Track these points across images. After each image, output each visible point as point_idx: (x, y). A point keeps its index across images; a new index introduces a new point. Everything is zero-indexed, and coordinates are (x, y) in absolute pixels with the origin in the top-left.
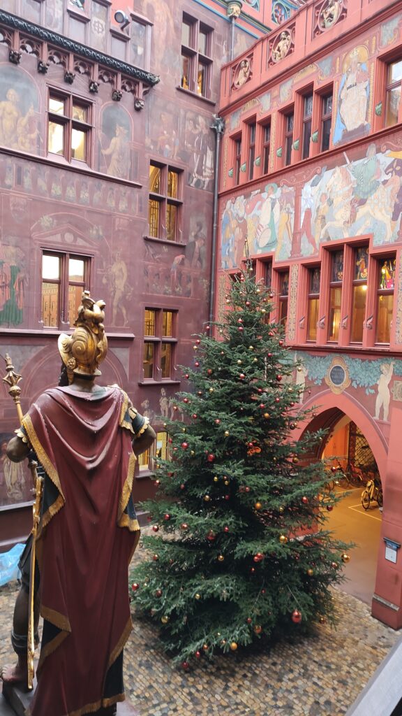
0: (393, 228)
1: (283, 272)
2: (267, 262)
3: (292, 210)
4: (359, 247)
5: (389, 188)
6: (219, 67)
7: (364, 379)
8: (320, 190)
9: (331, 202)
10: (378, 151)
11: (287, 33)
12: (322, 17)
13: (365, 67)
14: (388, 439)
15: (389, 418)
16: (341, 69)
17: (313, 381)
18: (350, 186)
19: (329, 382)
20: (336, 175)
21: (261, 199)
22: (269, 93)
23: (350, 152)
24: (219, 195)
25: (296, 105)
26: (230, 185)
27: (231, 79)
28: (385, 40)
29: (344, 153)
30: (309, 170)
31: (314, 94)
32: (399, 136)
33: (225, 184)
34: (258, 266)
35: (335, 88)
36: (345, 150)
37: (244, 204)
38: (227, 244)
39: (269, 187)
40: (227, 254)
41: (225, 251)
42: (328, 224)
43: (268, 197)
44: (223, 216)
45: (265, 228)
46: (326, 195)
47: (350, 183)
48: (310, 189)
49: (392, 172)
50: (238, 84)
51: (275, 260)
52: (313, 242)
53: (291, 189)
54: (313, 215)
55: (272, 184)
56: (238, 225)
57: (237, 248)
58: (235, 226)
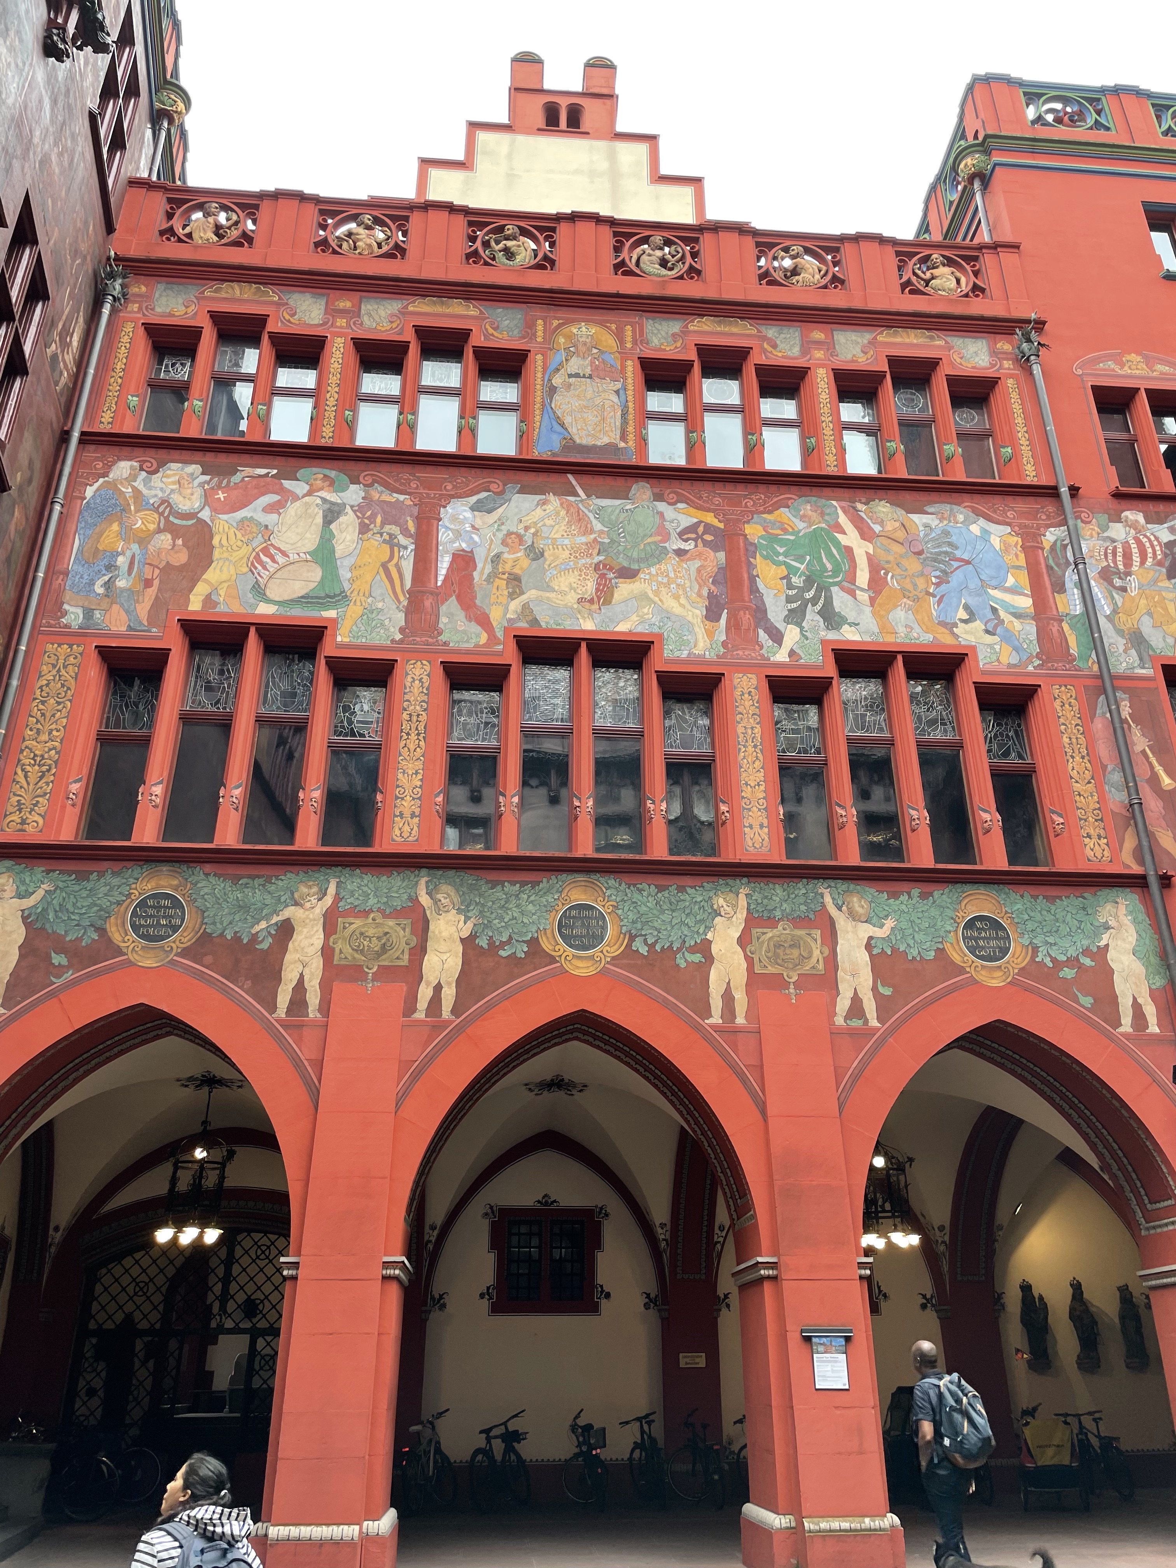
0: (710, 634)
2: (296, 637)
3: (404, 541)
4: (622, 651)
5: (691, 566)
7: (667, 932)
12: (488, 244)
13: (610, 360)
15: (752, 1017)
16: (549, 340)
17: (494, 947)
18: (592, 536)
19: (555, 946)
20: (549, 508)
21: (282, 491)
22: (323, 295)
23: (586, 479)
24: (83, 434)
25: (414, 350)
26: (131, 426)
27: (161, 216)
28: (655, 342)
29: (570, 476)
30: (462, 476)
31: (469, 354)
32: (705, 490)
33: (107, 417)
34: (253, 646)
35: (536, 363)
36: (573, 473)
37: (202, 485)
38: (101, 564)
39: (315, 473)
40: (100, 590)
41: (92, 583)
42: (531, 594)
43: (309, 493)
44: (90, 492)
45: (293, 557)
46: (520, 537)
47: (592, 531)
48: (468, 514)
49: (695, 540)
50: (189, 236)
51: (339, 639)
52: (484, 621)
53: (401, 497)
54: (480, 566)
55: (327, 472)
56: (170, 528)
57: (156, 583)
58: (152, 527)
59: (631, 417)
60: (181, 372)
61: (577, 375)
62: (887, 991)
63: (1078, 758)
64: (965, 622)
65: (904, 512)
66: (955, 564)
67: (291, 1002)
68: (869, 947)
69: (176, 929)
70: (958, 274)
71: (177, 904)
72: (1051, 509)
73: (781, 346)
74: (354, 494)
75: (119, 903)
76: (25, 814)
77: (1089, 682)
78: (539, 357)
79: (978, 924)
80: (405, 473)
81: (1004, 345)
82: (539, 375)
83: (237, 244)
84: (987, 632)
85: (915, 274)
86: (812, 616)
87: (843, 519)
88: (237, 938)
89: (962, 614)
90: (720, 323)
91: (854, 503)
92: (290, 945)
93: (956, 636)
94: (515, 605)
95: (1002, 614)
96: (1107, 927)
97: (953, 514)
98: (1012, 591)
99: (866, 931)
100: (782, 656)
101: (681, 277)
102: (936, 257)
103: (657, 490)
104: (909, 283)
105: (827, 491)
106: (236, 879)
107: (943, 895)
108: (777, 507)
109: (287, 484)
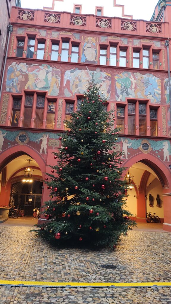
0: (107, 96)
2: (42, 94)
3: (59, 78)
5: (106, 83)
8: (75, 74)
13: (94, 44)
16: (84, 40)
18: (89, 78)
20: (83, 72)
21: (39, 68)
22: (45, 30)
23: (89, 67)
24: (7, 57)
25: (61, 41)
26: (14, 55)
27: (18, 14)
28: (102, 41)
29: (86, 67)
30: (69, 66)
31: (70, 42)
32: (109, 69)
33: (11, 54)
34: (35, 95)
35: (81, 45)
36: (87, 66)
37: (26, 67)
38: (11, 81)
39: (44, 65)
40: (11, 85)
41: (10, 84)
42: (79, 88)
43: (44, 69)
44: (9, 68)
45: (41, 80)
46: (78, 77)
47: (89, 77)
48: (69, 73)
49: (106, 79)
50: (23, 18)
51: (48, 95)
52: (71, 92)
53: (59, 70)
54: (71, 83)
55: (47, 65)
56: (21, 74)
57: (20, 84)
58: (19, 74)
59: (97, 55)
60: (22, 44)
61: (88, 47)
62: (129, 154)
63: (164, 119)
64: (149, 95)
65: (141, 75)
66: (149, 85)
67: (42, 151)
68: (127, 147)
69: (25, 140)
70: (157, 28)
71: (25, 136)
72: (167, 75)
73: (124, 42)
74: (51, 69)
75: (17, 136)
76: (3, 121)
77: (168, 106)
78: (82, 43)
79: (145, 144)
80: (59, 65)
81: (163, 43)
82: (82, 47)
83: (31, 20)
84: (153, 97)
85: (149, 28)
86: (125, 93)
87: (131, 76)
88: (34, 142)
89: (149, 94)
90: (114, 37)
91: (133, 73)
92: (42, 143)
93: (148, 97)
94: (77, 90)
95: (156, 94)
96: (164, 146)
97: (150, 75)
98: (158, 90)
99: (128, 145)
100: (119, 100)
101: (108, 28)
102: (153, 25)
103: (101, 69)
104: (148, 30)
105: (129, 70)
106: (34, 133)
107: (140, 140)
108: (120, 73)
109: (40, 67)
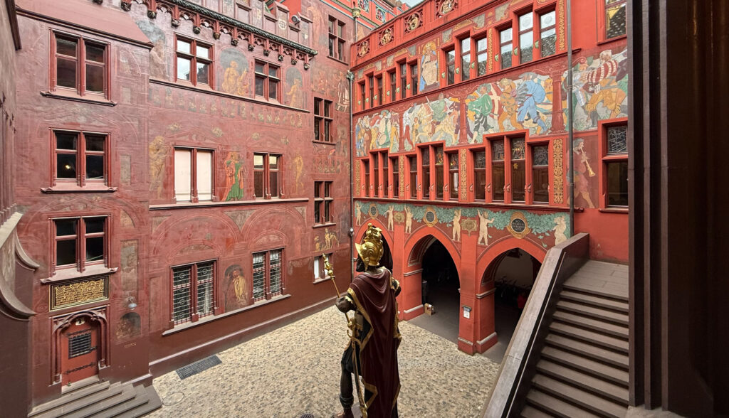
0: (456, 138)
1: (395, 160)
2: (384, 153)
3: (398, 125)
4: (438, 147)
5: (452, 117)
6: (350, 45)
7: (445, 219)
8: (414, 115)
9: (420, 122)
10: (445, 97)
11: (389, 30)
12: (409, 24)
13: (435, 53)
14: (461, 251)
15: (461, 239)
16: (421, 53)
17: (416, 220)
18: (431, 114)
19: (426, 220)
20: (422, 108)
22: (380, 61)
23: (430, 96)
24: (352, 115)
26: (360, 109)
27: (357, 51)
28: (445, 41)
29: (427, 97)
30: (406, 104)
31: (408, 64)
32: (456, 90)
33: (355, 109)
34: (379, 155)
37: (369, 121)
38: (359, 143)
39: (382, 112)
40: (360, 148)
41: (358, 147)
42: (420, 134)
43: (383, 117)
44: (355, 127)
45: (382, 134)
46: (417, 118)
47: (431, 112)
48: (408, 114)
49: (453, 109)
50: (361, 55)
51: (390, 152)
52: (412, 143)
53: (397, 113)
54: (410, 128)
55: (385, 111)
56: (366, 132)
57: (366, 145)
58: (364, 132)
61: (427, 62)
64: (527, 120)
65: (511, 80)
66: (526, 97)
67: (390, 227)
68: (487, 226)
71: (376, 209)
73: (479, 25)
75: (369, 209)
79: (516, 221)
80: (397, 107)
83: (368, 53)
84: (534, 123)
86: (481, 128)
87: (493, 90)
89: (526, 117)
90: (462, 24)
93: (523, 126)
94: (417, 138)
95: (540, 114)
96: (556, 224)
97: (528, 76)
99: (487, 221)
100: (472, 142)
101: (453, 10)
103: (445, 95)
106: (382, 205)
